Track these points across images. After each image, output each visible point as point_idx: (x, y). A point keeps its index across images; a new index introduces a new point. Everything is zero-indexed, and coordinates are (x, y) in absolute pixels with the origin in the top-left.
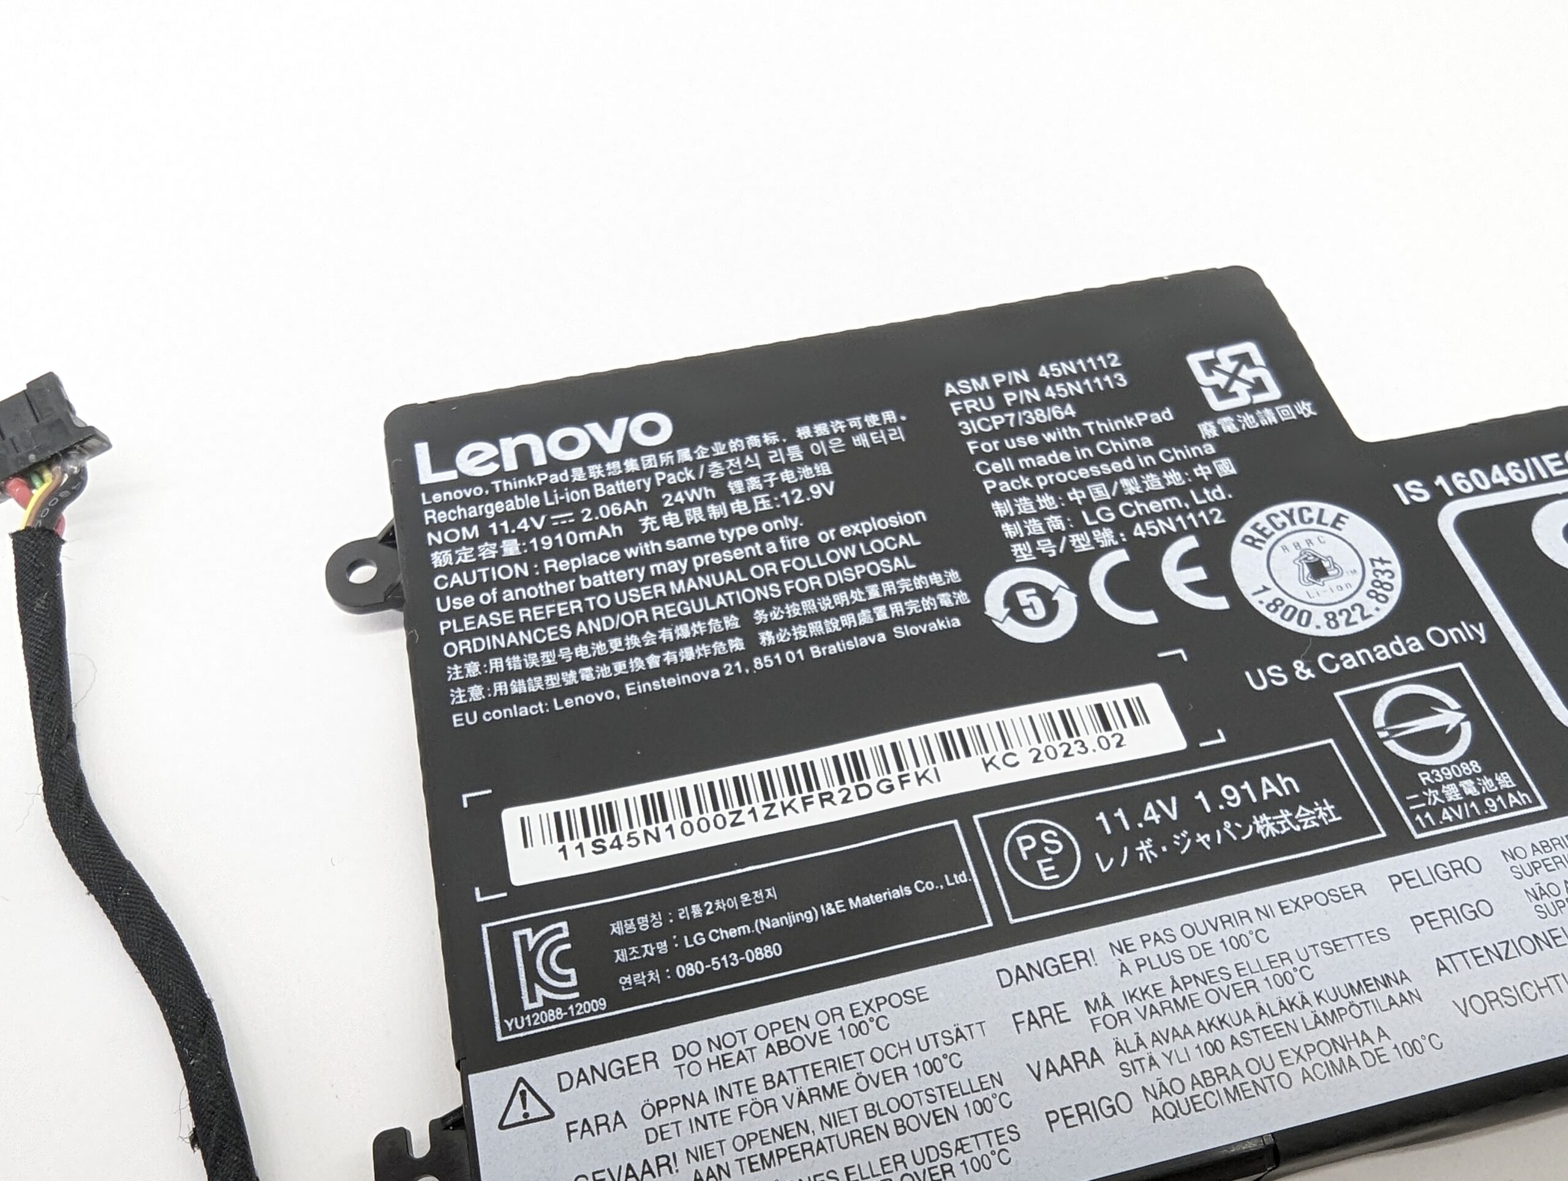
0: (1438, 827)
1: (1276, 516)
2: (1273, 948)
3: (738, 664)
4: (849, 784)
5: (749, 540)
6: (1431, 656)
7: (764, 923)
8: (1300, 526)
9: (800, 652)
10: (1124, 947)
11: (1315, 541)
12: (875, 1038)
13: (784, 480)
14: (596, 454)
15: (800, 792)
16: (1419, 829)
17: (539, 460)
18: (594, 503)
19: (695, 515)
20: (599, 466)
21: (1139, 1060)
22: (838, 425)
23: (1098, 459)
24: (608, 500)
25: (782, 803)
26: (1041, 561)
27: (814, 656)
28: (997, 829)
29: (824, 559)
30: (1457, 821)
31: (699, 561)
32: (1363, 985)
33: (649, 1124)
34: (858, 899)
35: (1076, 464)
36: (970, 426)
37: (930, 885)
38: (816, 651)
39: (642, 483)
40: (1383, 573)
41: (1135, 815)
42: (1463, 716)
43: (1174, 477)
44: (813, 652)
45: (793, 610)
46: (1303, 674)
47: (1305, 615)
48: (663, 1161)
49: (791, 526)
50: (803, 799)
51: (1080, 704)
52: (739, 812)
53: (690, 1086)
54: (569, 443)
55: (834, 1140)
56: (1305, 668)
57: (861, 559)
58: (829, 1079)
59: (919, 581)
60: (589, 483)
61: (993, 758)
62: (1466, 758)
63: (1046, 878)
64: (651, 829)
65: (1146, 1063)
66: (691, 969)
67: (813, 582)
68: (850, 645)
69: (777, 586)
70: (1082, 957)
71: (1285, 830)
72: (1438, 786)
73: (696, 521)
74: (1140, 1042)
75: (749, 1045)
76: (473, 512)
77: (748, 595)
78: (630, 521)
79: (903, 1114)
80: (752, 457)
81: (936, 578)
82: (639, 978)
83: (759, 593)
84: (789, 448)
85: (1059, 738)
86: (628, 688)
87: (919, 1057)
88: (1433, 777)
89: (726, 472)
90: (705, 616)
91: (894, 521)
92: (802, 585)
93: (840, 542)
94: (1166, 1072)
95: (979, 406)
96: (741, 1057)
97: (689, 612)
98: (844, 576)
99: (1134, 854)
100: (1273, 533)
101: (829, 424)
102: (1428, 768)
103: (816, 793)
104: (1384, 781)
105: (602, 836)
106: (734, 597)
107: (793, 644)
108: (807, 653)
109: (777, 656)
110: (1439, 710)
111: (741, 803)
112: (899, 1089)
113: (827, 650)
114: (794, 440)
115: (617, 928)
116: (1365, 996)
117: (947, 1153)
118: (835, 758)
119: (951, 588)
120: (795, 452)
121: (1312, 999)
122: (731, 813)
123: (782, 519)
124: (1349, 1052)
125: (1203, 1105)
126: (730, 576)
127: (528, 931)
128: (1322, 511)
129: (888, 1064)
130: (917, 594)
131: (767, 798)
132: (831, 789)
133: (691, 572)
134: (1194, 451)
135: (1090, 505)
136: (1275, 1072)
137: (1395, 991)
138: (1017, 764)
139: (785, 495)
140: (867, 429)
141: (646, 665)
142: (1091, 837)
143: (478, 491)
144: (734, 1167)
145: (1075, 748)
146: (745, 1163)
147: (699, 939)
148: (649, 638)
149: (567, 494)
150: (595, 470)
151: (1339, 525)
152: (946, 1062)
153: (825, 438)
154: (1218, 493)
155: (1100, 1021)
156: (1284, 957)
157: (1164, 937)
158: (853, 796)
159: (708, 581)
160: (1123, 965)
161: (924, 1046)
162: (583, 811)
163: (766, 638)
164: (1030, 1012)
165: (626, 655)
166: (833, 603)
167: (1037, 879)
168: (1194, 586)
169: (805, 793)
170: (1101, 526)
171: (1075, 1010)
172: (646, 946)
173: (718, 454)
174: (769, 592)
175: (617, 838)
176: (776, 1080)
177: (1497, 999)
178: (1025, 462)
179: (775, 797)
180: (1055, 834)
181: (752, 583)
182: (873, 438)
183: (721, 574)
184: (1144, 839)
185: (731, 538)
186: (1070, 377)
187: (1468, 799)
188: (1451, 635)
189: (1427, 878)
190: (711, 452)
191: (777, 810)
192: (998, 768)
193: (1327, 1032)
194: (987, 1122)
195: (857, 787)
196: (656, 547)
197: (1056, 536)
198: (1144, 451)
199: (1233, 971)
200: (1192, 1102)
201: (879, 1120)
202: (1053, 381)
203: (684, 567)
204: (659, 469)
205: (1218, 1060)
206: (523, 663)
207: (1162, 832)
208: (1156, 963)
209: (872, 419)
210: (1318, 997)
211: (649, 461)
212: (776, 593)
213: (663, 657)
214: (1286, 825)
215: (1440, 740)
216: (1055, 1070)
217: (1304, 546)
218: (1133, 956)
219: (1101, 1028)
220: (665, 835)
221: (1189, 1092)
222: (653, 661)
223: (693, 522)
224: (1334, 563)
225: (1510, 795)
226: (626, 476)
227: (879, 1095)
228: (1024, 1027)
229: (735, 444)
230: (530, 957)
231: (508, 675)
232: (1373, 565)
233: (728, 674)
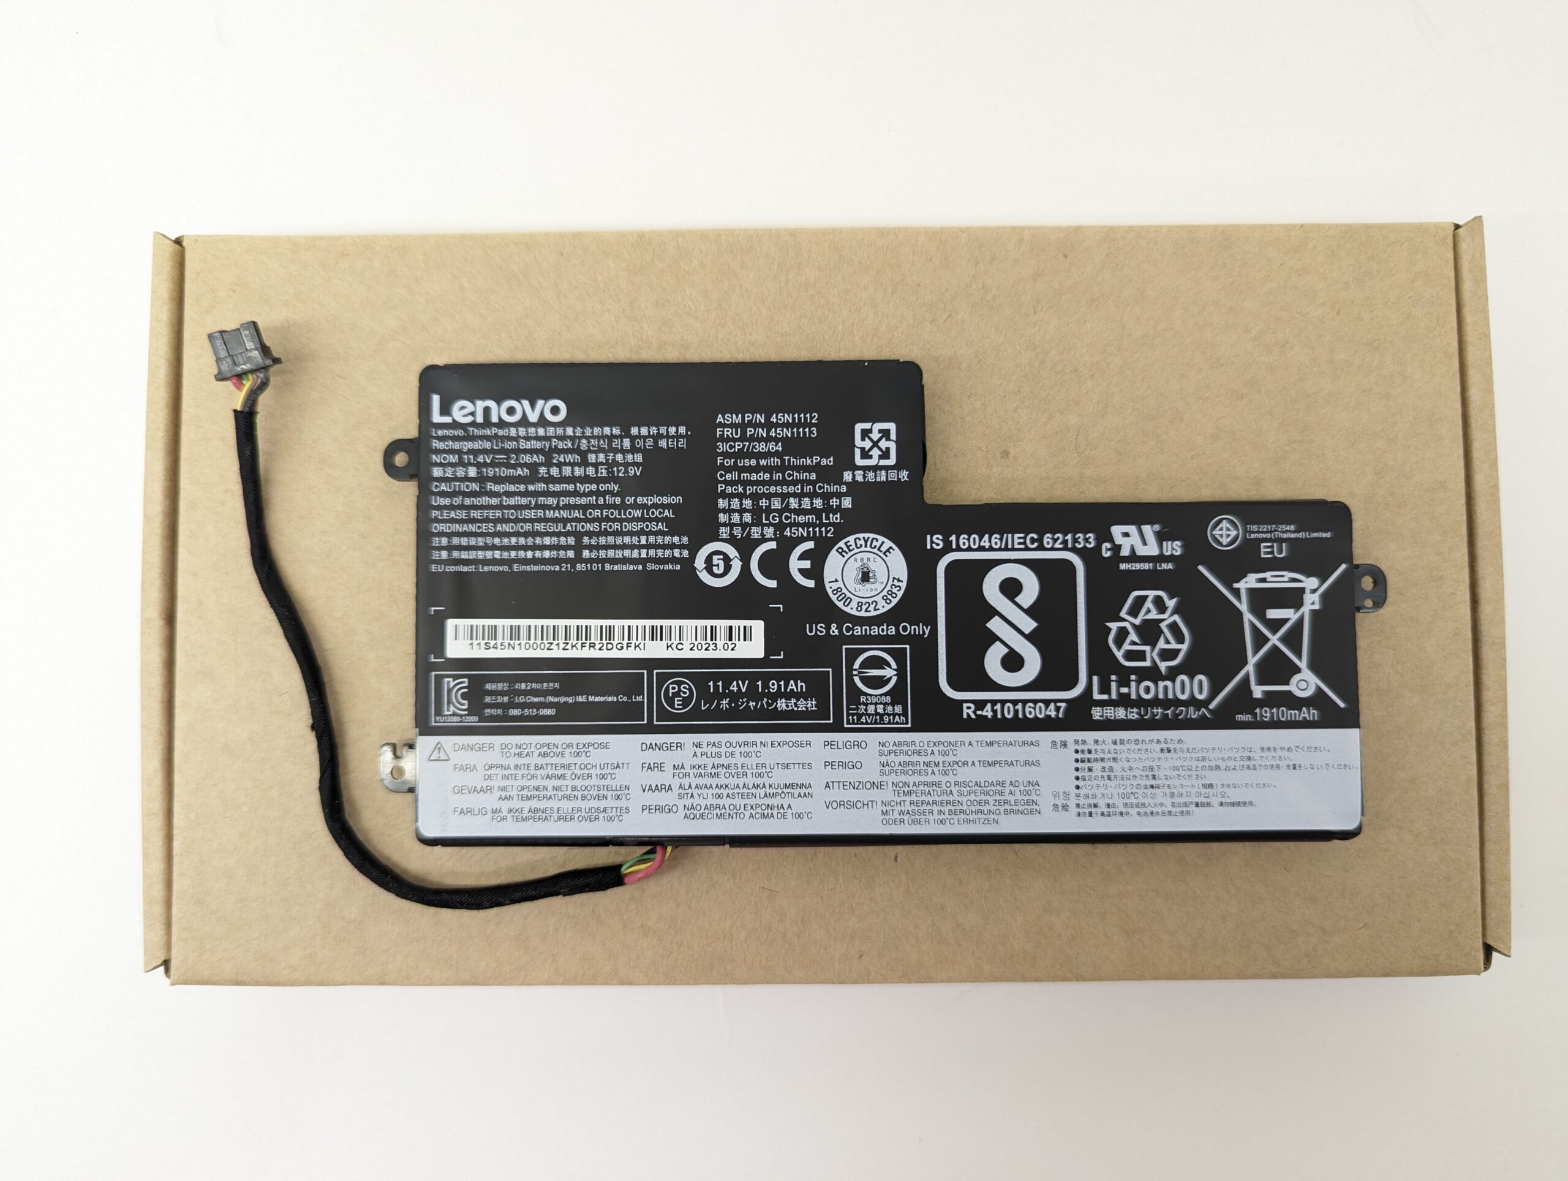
0: (857, 724)
1: (860, 539)
2: (761, 761)
3: (569, 565)
4: (604, 641)
5: (590, 494)
6: (898, 638)
7: (551, 699)
8: (869, 549)
9: (600, 565)
10: (698, 745)
11: (872, 560)
12: (583, 760)
13: (617, 459)
14: (524, 422)
15: (582, 640)
16: (848, 723)
17: (495, 419)
18: (518, 451)
19: (567, 471)
20: (524, 429)
21: (687, 794)
22: (654, 430)
23: (783, 482)
24: (526, 451)
25: (572, 643)
26: (732, 540)
27: (606, 569)
28: (663, 677)
29: (625, 514)
30: (867, 723)
31: (564, 501)
32: (791, 786)
33: (486, 772)
34: (593, 697)
35: (771, 482)
36: (723, 446)
37: (625, 699)
38: (608, 567)
39: (544, 444)
40: (896, 587)
41: (726, 686)
42: (895, 673)
43: (818, 503)
44: (606, 567)
45: (602, 540)
46: (833, 632)
47: (849, 600)
48: (489, 788)
49: (614, 489)
50: (582, 643)
51: (722, 624)
52: (551, 643)
53: (504, 762)
54: (511, 411)
55: (556, 796)
56: (836, 629)
57: (642, 519)
58: (560, 772)
59: (667, 539)
60: (516, 439)
61: (672, 644)
62: (885, 694)
63: (676, 707)
64: (512, 642)
65: (689, 795)
66: (515, 712)
67: (616, 526)
68: (625, 568)
69: (598, 524)
70: (679, 746)
71: (790, 708)
72: (866, 705)
73: (567, 476)
74: (690, 787)
75: (532, 750)
76: (457, 446)
77: (583, 527)
78: (534, 467)
79: (586, 793)
80: (604, 441)
81: (676, 539)
82: (493, 711)
83: (589, 527)
84: (624, 440)
85: (706, 640)
86: (515, 566)
87: (599, 772)
88: (867, 699)
89: (589, 447)
90: (558, 534)
91: (665, 500)
92: (610, 527)
93: (635, 506)
94: (696, 801)
95: (732, 434)
96: (528, 754)
97: (552, 530)
98: (632, 527)
99: (719, 704)
100: (853, 549)
101: (649, 428)
102: (866, 694)
103: (588, 642)
104: (845, 696)
105: (490, 641)
106: (576, 526)
107: (598, 560)
108: (603, 567)
109: (589, 565)
110: (886, 667)
111: (554, 639)
112: (587, 783)
113: (613, 567)
114: (628, 435)
115: (489, 686)
116: (790, 790)
117: (599, 811)
118: (601, 627)
119: (681, 547)
120: (627, 443)
121: (767, 786)
122: (548, 643)
123: (610, 484)
124: (773, 811)
125: (706, 817)
126: (577, 514)
127: (451, 679)
128: (883, 542)
129: (586, 771)
130: (664, 547)
131: (566, 639)
132: (596, 642)
133: (558, 507)
134: (835, 488)
135: (769, 510)
136: (739, 812)
137: (802, 791)
138: (682, 649)
139: (615, 469)
140: (668, 437)
141: (526, 556)
142: (703, 693)
143: (460, 432)
144: (515, 798)
145: (712, 647)
146: (520, 797)
147: (522, 699)
148: (530, 541)
149: (506, 443)
150: (522, 431)
151: (887, 553)
152: (609, 776)
153: (645, 437)
154: (836, 518)
155: (677, 774)
156: (764, 766)
157: (717, 745)
158: (604, 648)
159: (565, 514)
160: (695, 753)
161: (602, 768)
162: (484, 626)
163: (586, 554)
164: (650, 764)
165: (517, 548)
166: (622, 542)
167: (672, 706)
168: (802, 571)
169: (584, 641)
170: (768, 525)
171: (668, 768)
172: (499, 697)
173: (587, 435)
174: (594, 527)
175: (496, 644)
176: (540, 767)
177: (844, 805)
178: (745, 476)
179: (570, 640)
180: (687, 687)
181: (587, 520)
182: (670, 443)
183: (572, 511)
184: (726, 698)
185: (582, 490)
186: (786, 425)
187: (877, 714)
188: (912, 629)
189: (840, 746)
190: (583, 433)
191: (569, 646)
192: (673, 650)
193: (770, 801)
194: (618, 804)
195: (607, 643)
196: (544, 487)
197: (744, 526)
198: (809, 482)
199: (740, 767)
200: (702, 816)
201: (576, 793)
202: (777, 425)
203: (555, 503)
204: (555, 437)
205: (721, 802)
206: (469, 542)
207: (735, 697)
208: (709, 755)
209: (672, 430)
210: (770, 786)
211: (551, 431)
212: (596, 529)
213: (534, 553)
214: (792, 706)
215: (880, 682)
216: (652, 789)
217: (865, 561)
218: (701, 750)
219: (676, 777)
220: (517, 647)
221: (702, 811)
222: (530, 554)
223: (565, 475)
224: (875, 575)
225: (897, 717)
226: (538, 438)
227: (578, 783)
228: (645, 769)
229: (597, 431)
230: (450, 691)
231: (460, 548)
232: (893, 581)
233: (563, 569)
